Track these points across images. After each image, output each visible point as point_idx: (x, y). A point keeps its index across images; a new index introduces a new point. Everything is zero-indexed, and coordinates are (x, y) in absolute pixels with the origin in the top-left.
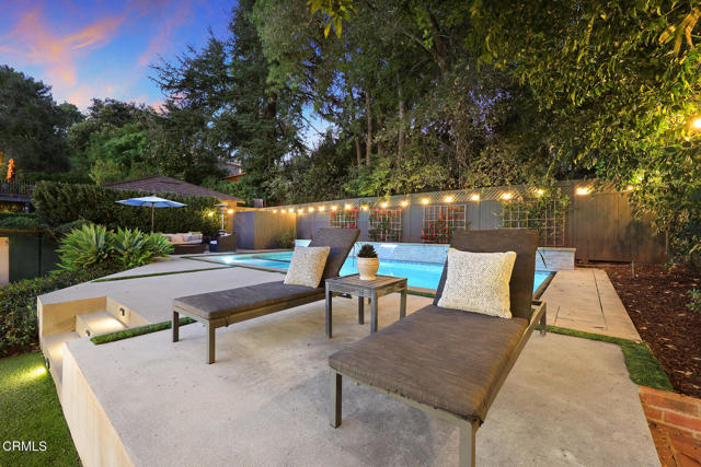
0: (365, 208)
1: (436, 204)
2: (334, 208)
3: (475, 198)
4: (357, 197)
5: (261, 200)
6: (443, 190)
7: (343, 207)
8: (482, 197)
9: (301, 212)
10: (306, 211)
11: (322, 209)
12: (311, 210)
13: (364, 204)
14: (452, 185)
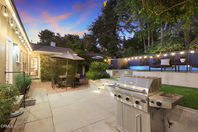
0: (151, 57)
1: (177, 55)
2: (140, 58)
3: (192, 52)
4: (148, 54)
5: (115, 57)
6: (180, 50)
7: (144, 57)
8: (195, 51)
9: (129, 59)
10: (131, 59)
11: (136, 58)
12: (132, 58)
13: (151, 56)
14: (184, 49)
